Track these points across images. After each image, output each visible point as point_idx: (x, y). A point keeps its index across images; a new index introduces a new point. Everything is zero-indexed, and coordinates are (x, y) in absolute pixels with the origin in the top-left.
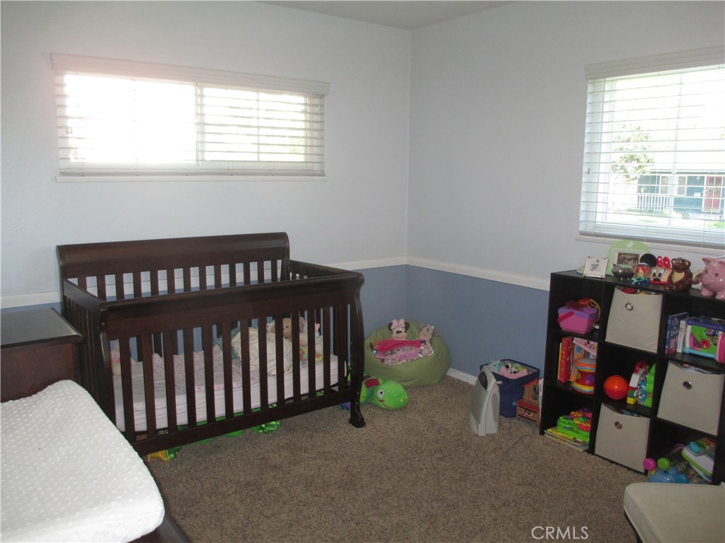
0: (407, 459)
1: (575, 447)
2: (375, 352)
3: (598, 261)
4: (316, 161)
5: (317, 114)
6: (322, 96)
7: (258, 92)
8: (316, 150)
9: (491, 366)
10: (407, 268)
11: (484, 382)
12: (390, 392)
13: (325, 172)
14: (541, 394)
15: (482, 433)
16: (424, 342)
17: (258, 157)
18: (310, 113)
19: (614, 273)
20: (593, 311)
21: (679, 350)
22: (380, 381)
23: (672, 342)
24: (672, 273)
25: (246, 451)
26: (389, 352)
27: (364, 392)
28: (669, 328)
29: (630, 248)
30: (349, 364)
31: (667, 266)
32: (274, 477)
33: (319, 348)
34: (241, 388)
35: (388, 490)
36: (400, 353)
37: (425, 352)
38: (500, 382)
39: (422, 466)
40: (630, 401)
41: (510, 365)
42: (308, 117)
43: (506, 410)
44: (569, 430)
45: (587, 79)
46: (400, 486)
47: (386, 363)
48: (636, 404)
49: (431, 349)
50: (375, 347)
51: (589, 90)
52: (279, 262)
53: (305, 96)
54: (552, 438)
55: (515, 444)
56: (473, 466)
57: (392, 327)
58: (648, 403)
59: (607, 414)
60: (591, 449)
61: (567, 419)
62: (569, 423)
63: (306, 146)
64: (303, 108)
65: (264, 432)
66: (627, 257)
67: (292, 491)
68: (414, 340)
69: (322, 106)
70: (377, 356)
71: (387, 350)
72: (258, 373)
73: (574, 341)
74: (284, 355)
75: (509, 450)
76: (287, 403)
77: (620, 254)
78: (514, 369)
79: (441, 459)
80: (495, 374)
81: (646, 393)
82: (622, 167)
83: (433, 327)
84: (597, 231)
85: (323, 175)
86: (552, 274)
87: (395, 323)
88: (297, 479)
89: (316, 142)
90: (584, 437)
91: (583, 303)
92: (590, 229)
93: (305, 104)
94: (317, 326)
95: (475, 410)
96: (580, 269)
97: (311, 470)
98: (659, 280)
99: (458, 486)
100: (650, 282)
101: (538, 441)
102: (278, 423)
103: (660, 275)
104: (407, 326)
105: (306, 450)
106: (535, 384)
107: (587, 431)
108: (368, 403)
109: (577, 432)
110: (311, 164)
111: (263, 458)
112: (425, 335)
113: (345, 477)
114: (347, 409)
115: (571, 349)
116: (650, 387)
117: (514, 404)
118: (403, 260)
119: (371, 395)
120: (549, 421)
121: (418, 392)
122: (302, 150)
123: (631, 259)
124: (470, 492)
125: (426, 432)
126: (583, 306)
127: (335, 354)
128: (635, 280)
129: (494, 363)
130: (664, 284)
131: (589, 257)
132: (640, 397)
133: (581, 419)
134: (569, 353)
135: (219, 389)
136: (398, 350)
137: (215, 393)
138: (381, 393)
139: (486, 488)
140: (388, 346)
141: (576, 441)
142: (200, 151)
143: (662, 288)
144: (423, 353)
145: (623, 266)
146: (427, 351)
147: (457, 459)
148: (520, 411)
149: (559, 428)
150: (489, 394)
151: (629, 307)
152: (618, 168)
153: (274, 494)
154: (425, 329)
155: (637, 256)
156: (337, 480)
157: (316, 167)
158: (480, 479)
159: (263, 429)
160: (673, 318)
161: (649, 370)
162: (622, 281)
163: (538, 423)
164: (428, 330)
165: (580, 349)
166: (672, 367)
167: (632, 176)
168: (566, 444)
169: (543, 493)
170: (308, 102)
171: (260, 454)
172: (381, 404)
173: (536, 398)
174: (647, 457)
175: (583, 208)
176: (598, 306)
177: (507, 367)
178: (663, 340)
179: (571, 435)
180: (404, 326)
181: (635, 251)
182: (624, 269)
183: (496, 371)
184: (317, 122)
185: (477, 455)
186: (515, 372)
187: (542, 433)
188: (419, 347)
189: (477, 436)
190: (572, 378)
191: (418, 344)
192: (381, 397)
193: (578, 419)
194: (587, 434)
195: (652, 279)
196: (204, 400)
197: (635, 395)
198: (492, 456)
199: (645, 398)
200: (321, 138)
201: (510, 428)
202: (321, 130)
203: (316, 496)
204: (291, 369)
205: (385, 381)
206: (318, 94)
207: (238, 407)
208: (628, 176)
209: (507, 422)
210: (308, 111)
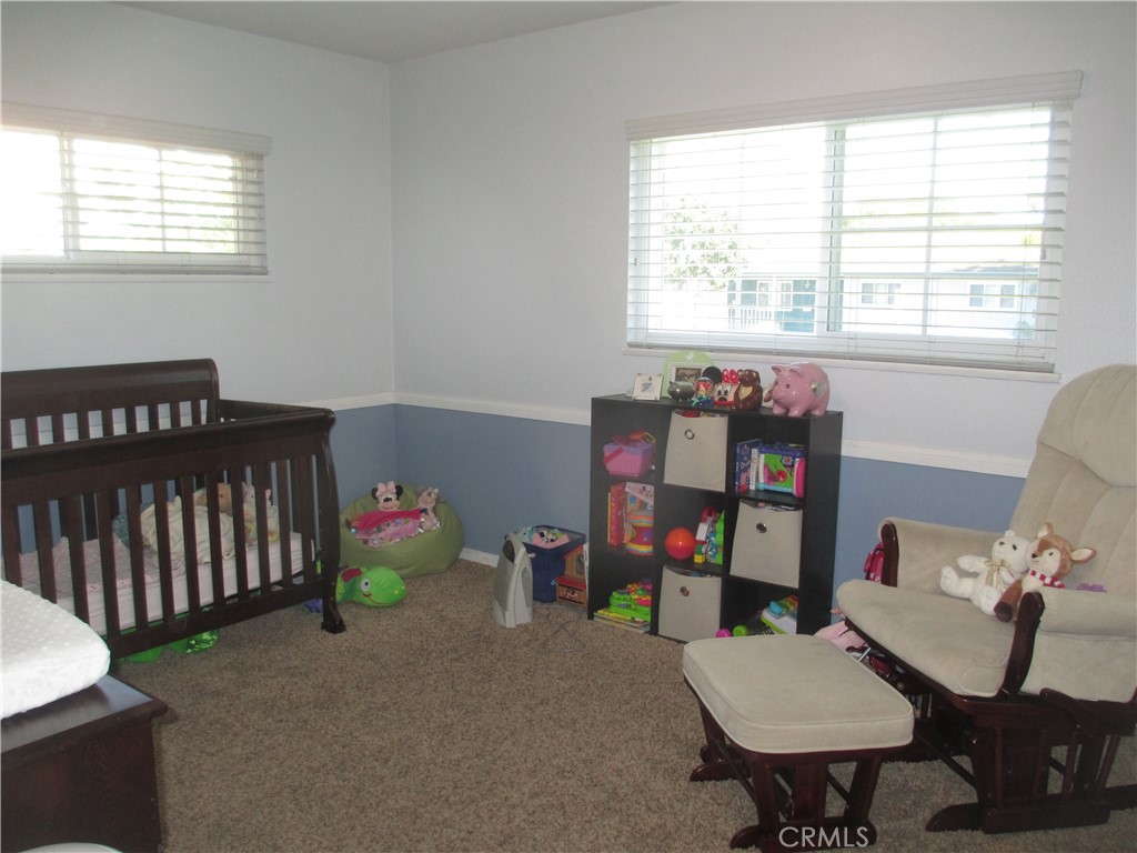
0: (409, 664)
1: (634, 630)
2: (353, 530)
3: (650, 379)
4: (253, 252)
5: (253, 183)
6: (260, 157)
7: (159, 148)
8: (252, 237)
9: (521, 534)
10: (395, 407)
11: (509, 553)
12: (379, 583)
13: (269, 269)
14: (587, 564)
15: (510, 623)
16: (425, 511)
17: (164, 246)
18: (242, 181)
19: (671, 393)
20: (649, 446)
21: (752, 487)
22: (363, 570)
23: (743, 477)
24: (738, 389)
25: (169, 679)
26: (375, 529)
27: (341, 587)
28: (738, 458)
29: (691, 361)
30: (318, 544)
31: (734, 382)
32: (216, 705)
33: (273, 523)
34: (159, 584)
35: (385, 703)
36: (391, 529)
37: (427, 524)
38: (533, 555)
39: (430, 671)
40: (698, 559)
41: (545, 533)
42: (240, 188)
43: (543, 592)
44: (625, 610)
45: (630, 140)
46: (402, 696)
47: (371, 544)
48: (706, 562)
49: (435, 520)
50: (354, 524)
51: (632, 154)
52: (204, 404)
53: (233, 156)
54: (605, 622)
55: (555, 633)
56: (499, 664)
57: (378, 494)
58: (719, 560)
59: (671, 579)
60: (654, 629)
61: (622, 594)
62: (625, 599)
63: (238, 230)
64: (230, 173)
65: (195, 652)
66: (688, 373)
67: (245, 720)
68: (411, 509)
69: (260, 171)
70: (358, 537)
71: (373, 526)
72: (183, 559)
73: (626, 489)
74: (222, 533)
75: (547, 640)
76: (228, 603)
77: (678, 370)
78: (550, 537)
79: (456, 660)
80: (526, 545)
81: (716, 547)
82: (705, 270)
83: (436, 491)
84: (650, 341)
85: (264, 271)
86: (593, 399)
87: (381, 487)
88: (251, 704)
89: (252, 225)
90: (644, 615)
91: (634, 437)
92: (641, 339)
93: (233, 168)
94: (268, 493)
95: (500, 594)
96: (629, 392)
97: (271, 691)
98: (725, 399)
99: (479, 688)
100: (716, 403)
101: (586, 626)
102: (215, 638)
103: (726, 392)
104: (399, 491)
105: (261, 668)
106: (578, 553)
107: (647, 606)
108: (350, 602)
109: (636, 610)
110: (246, 257)
111: (197, 685)
112: (426, 501)
113: (322, 694)
114: (318, 611)
115: (623, 499)
116: (719, 539)
117: (553, 583)
118: (389, 398)
119: (352, 590)
120: (599, 601)
121: (419, 582)
122: (231, 236)
123: (691, 376)
124: (496, 694)
125: (433, 629)
126: (636, 441)
127: (295, 531)
128: (695, 400)
129: (524, 531)
130: (729, 404)
131: (639, 374)
132: (710, 553)
133: (640, 592)
134: (621, 505)
135: (124, 587)
136: (388, 525)
137: (119, 592)
138: (367, 584)
139: (518, 687)
140: (373, 521)
141: (635, 622)
142: (71, 236)
143: (728, 409)
144: (424, 527)
145: (681, 383)
146: (430, 523)
147: (477, 658)
148: (562, 592)
149: (612, 608)
150: (517, 568)
151: (689, 434)
152: (700, 271)
153: (218, 726)
154: (425, 494)
155: (699, 370)
156: (311, 699)
157: (254, 261)
158: (510, 678)
159: (192, 647)
160: (743, 446)
161: (719, 518)
162: (681, 403)
163: (586, 605)
164: (429, 494)
165: (634, 498)
166: (744, 508)
167: (719, 284)
168: (623, 627)
169: (591, 684)
170: (239, 164)
171: (191, 680)
172: (366, 601)
173: (582, 573)
174: (721, 627)
175: (630, 311)
176: (654, 440)
177: (542, 535)
178: (732, 475)
179: (627, 614)
180: (395, 491)
181: (697, 365)
182: (682, 387)
183: (527, 541)
184: (254, 195)
185: (505, 650)
186: (552, 540)
187: (591, 617)
188: (418, 518)
189: (504, 628)
190: (627, 538)
191: (417, 514)
192: (365, 589)
193: (637, 593)
194: (648, 609)
195: (717, 399)
196: (101, 605)
197: (703, 550)
198: (525, 649)
199: (716, 553)
200: (261, 219)
201: (548, 616)
202: (261, 207)
203: (281, 721)
204: (233, 553)
205: (369, 569)
206: (253, 153)
207: (154, 611)
208: (712, 283)
209: (543, 608)
210: (239, 177)
